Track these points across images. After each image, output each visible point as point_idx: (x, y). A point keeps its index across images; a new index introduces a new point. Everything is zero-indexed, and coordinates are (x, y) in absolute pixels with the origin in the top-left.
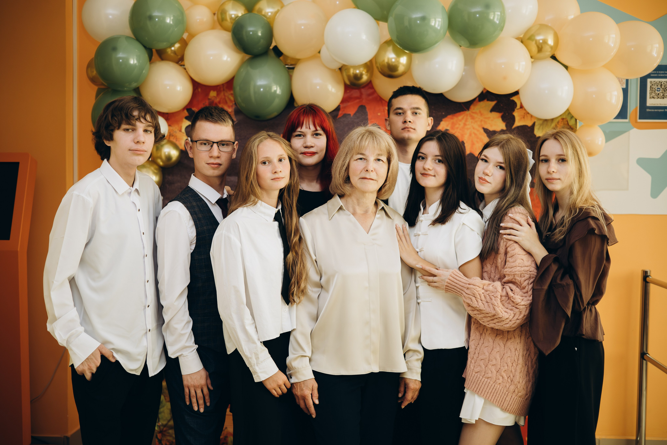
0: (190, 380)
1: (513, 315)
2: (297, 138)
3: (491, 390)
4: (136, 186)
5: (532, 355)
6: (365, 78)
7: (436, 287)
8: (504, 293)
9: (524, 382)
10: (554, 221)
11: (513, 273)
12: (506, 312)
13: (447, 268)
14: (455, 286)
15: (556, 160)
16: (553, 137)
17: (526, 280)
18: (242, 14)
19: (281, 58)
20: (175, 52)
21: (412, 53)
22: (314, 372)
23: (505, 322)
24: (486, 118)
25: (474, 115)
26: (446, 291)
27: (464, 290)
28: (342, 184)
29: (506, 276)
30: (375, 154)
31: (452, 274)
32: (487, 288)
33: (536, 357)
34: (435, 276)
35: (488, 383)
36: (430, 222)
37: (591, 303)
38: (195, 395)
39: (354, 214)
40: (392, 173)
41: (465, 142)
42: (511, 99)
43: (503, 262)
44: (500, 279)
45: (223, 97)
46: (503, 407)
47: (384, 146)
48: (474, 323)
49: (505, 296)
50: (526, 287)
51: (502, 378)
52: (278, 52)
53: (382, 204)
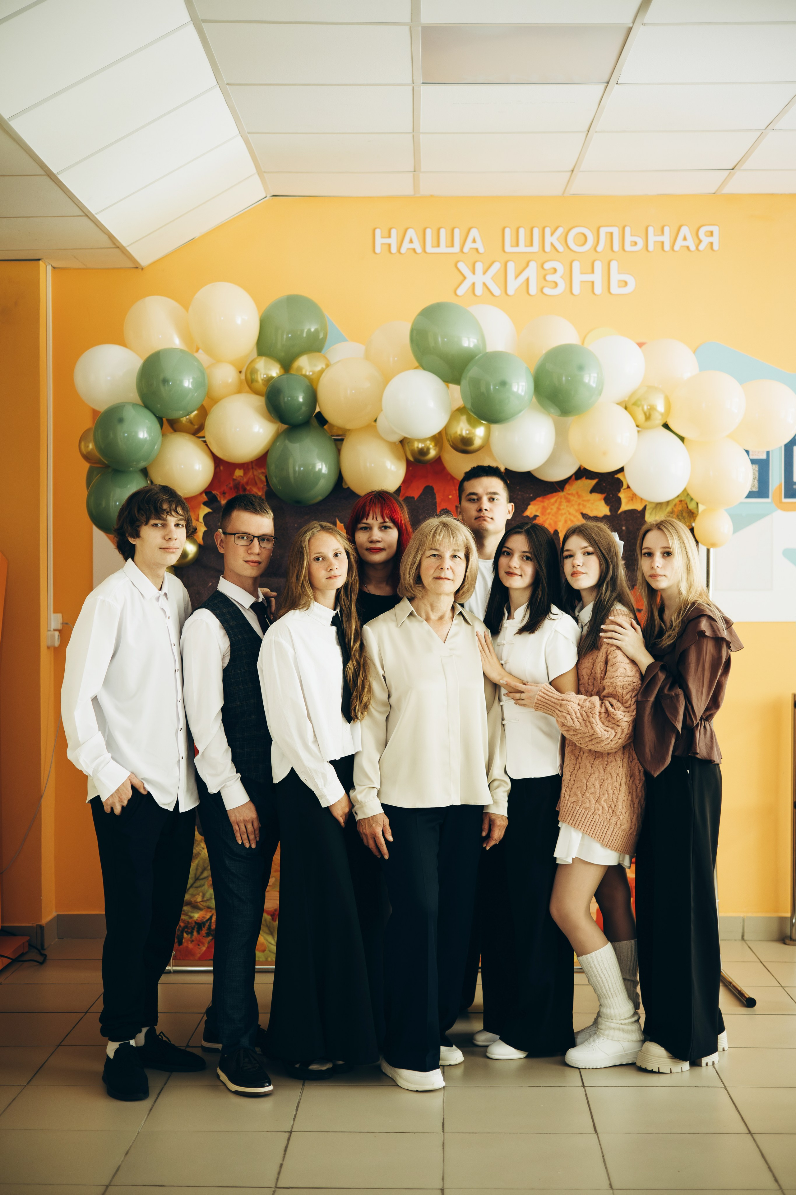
0: (238, 815)
1: (614, 734)
2: (361, 531)
3: (589, 822)
4: (165, 589)
5: (637, 781)
6: (433, 453)
7: (524, 705)
8: (603, 710)
9: (627, 813)
10: (663, 625)
11: (614, 685)
12: (605, 730)
13: (536, 683)
14: (546, 703)
15: (661, 553)
16: (657, 527)
17: (628, 692)
18: (277, 373)
19: (326, 427)
20: (191, 422)
21: (491, 424)
22: (384, 806)
23: (605, 743)
24: (584, 501)
25: (569, 497)
26: (536, 709)
27: (557, 707)
28: (412, 585)
29: (606, 688)
30: (451, 550)
31: (542, 689)
32: (583, 704)
33: (641, 784)
34: (522, 692)
35: (585, 815)
36: (516, 630)
37: (704, 717)
38: (245, 831)
39: (428, 619)
40: (471, 571)
41: (559, 531)
42: (616, 476)
43: (603, 672)
44: (598, 694)
45: (252, 476)
46: (603, 842)
47: (461, 540)
48: (569, 745)
49: (604, 712)
50: (628, 700)
51: (601, 808)
52: (321, 420)
53: (459, 609)
